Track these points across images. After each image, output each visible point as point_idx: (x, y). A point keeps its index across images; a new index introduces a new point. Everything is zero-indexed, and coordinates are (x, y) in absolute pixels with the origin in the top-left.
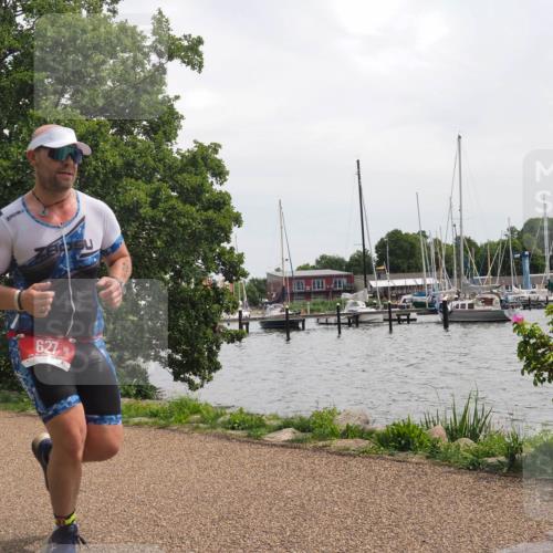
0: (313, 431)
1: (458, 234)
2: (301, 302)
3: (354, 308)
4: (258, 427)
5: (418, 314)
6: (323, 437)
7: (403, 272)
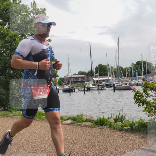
0: (77, 120)
1: (118, 65)
2: (74, 84)
4: (62, 119)
5: (107, 87)
6: (79, 122)
7: (103, 76)
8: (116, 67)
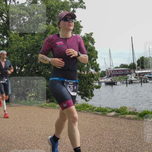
0: (121, 112)
2: (116, 77)
3: (131, 79)
4: (105, 111)
6: (123, 114)
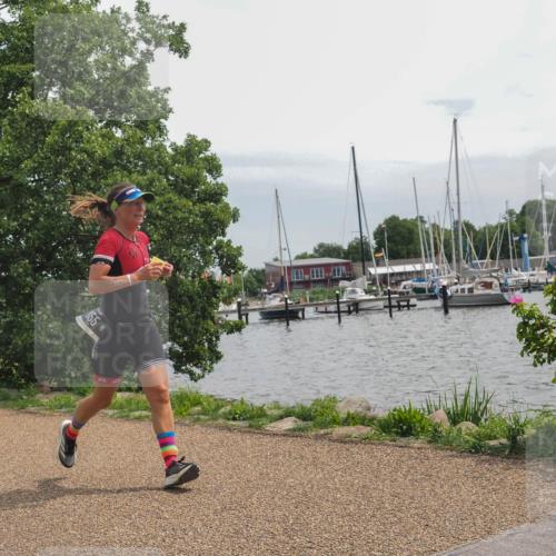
0: (314, 419)
1: (456, 218)
3: (353, 296)
4: (260, 417)
6: (324, 425)
8: (449, 226)
